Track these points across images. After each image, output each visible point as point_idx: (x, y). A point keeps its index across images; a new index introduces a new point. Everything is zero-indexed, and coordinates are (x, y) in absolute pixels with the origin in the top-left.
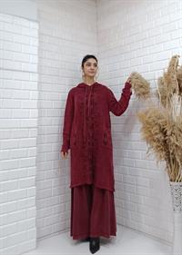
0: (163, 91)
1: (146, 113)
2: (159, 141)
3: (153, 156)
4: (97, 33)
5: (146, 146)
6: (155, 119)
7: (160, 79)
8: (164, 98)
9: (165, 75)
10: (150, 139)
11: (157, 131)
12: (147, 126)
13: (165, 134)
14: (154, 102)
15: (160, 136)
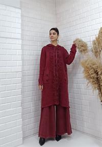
0: (95, 48)
1: (86, 62)
2: (94, 78)
3: (90, 87)
4: (56, 14)
5: (86, 81)
6: (91, 65)
7: (94, 41)
8: (96, 52)
9: (96, 38)
10: (88, 77)
11: (93, 72)
12: (87, 70)
13: (97, 74)
14: (90, 55)
15: (94, 75)
